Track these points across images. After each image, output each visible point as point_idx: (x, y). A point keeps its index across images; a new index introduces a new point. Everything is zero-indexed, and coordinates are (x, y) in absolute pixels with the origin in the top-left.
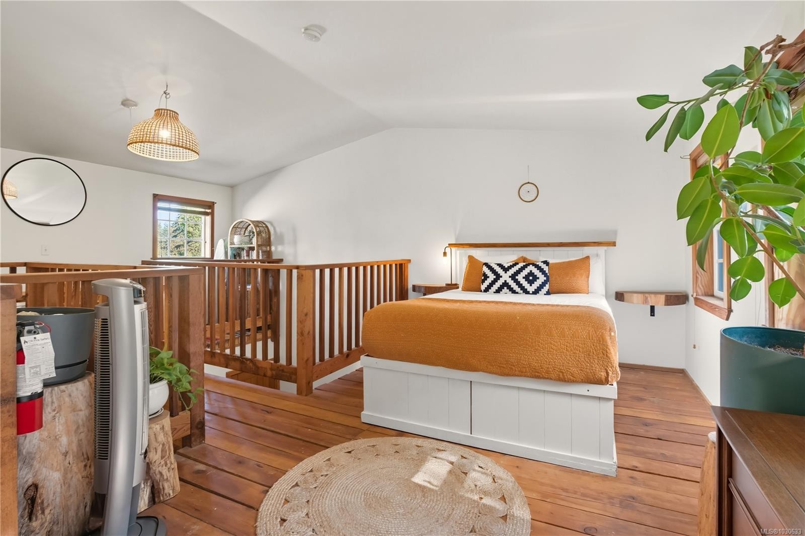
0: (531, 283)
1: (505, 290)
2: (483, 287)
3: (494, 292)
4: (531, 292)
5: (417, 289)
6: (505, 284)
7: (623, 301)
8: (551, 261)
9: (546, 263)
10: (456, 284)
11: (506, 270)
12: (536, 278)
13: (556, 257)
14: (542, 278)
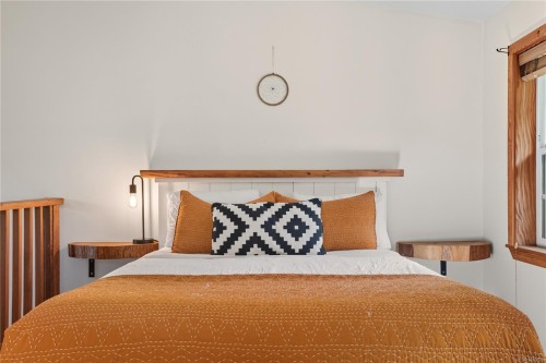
0: (297, 235)
1: (255, 248)
2: (216, 246)
3: (237, 254)
4: (297, 251)
5: (79, 252)
6: (255, 239)
7: (412, 256)
8: (323, 199)
9: (316, 201)
10: (151, 241)
11: (255, 215)
12: (304, 228)
13: (332, 191)
14: (313, 228)
